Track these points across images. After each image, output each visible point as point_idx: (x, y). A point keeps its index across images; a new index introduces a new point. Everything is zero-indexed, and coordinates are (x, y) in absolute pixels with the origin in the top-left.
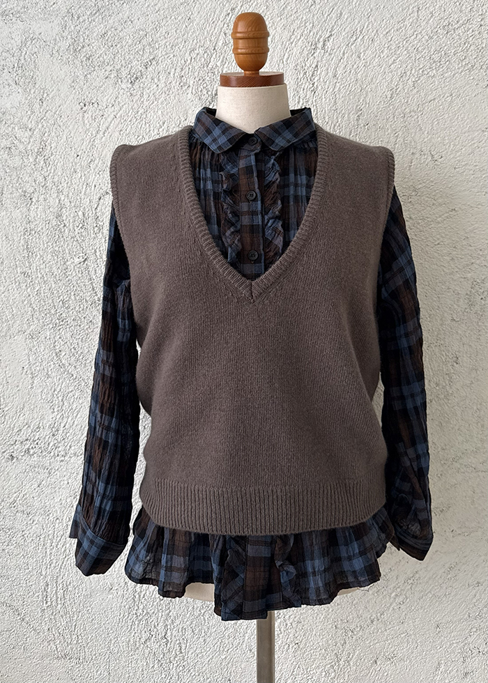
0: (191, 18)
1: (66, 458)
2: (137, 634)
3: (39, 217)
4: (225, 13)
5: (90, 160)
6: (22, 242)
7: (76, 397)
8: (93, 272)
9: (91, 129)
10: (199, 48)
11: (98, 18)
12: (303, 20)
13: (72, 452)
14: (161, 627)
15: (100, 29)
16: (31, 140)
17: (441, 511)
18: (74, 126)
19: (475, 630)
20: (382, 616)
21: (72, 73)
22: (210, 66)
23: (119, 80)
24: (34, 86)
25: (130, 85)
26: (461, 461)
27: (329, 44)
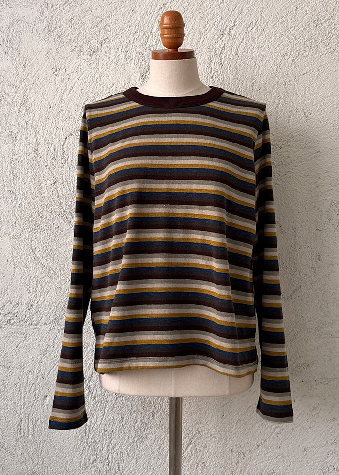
0: (135, 10)
1: (38, 326)
2: (87, 457)
3: (21, 150)
4: (159, 7)
5: (59, 110)
6: (9, 168)
7: (46, 281)
8: (61, 191)
9: (61, 88)
10: (140, 31)
11: (67, 8)
12: (215, 13)
13: (43, 322)
14: (104, 451)
15: (69, 16)
16: (16, 95)
17: (308, 366)
18: (48, 85)
19: (331, 452)
20: (265, 443)
21: (47, 47)
22: (147, 45)
23: (82, 53)
24: (19, 55)
25: (89, 57)
26: (321, 330)
27: (233, 32)
